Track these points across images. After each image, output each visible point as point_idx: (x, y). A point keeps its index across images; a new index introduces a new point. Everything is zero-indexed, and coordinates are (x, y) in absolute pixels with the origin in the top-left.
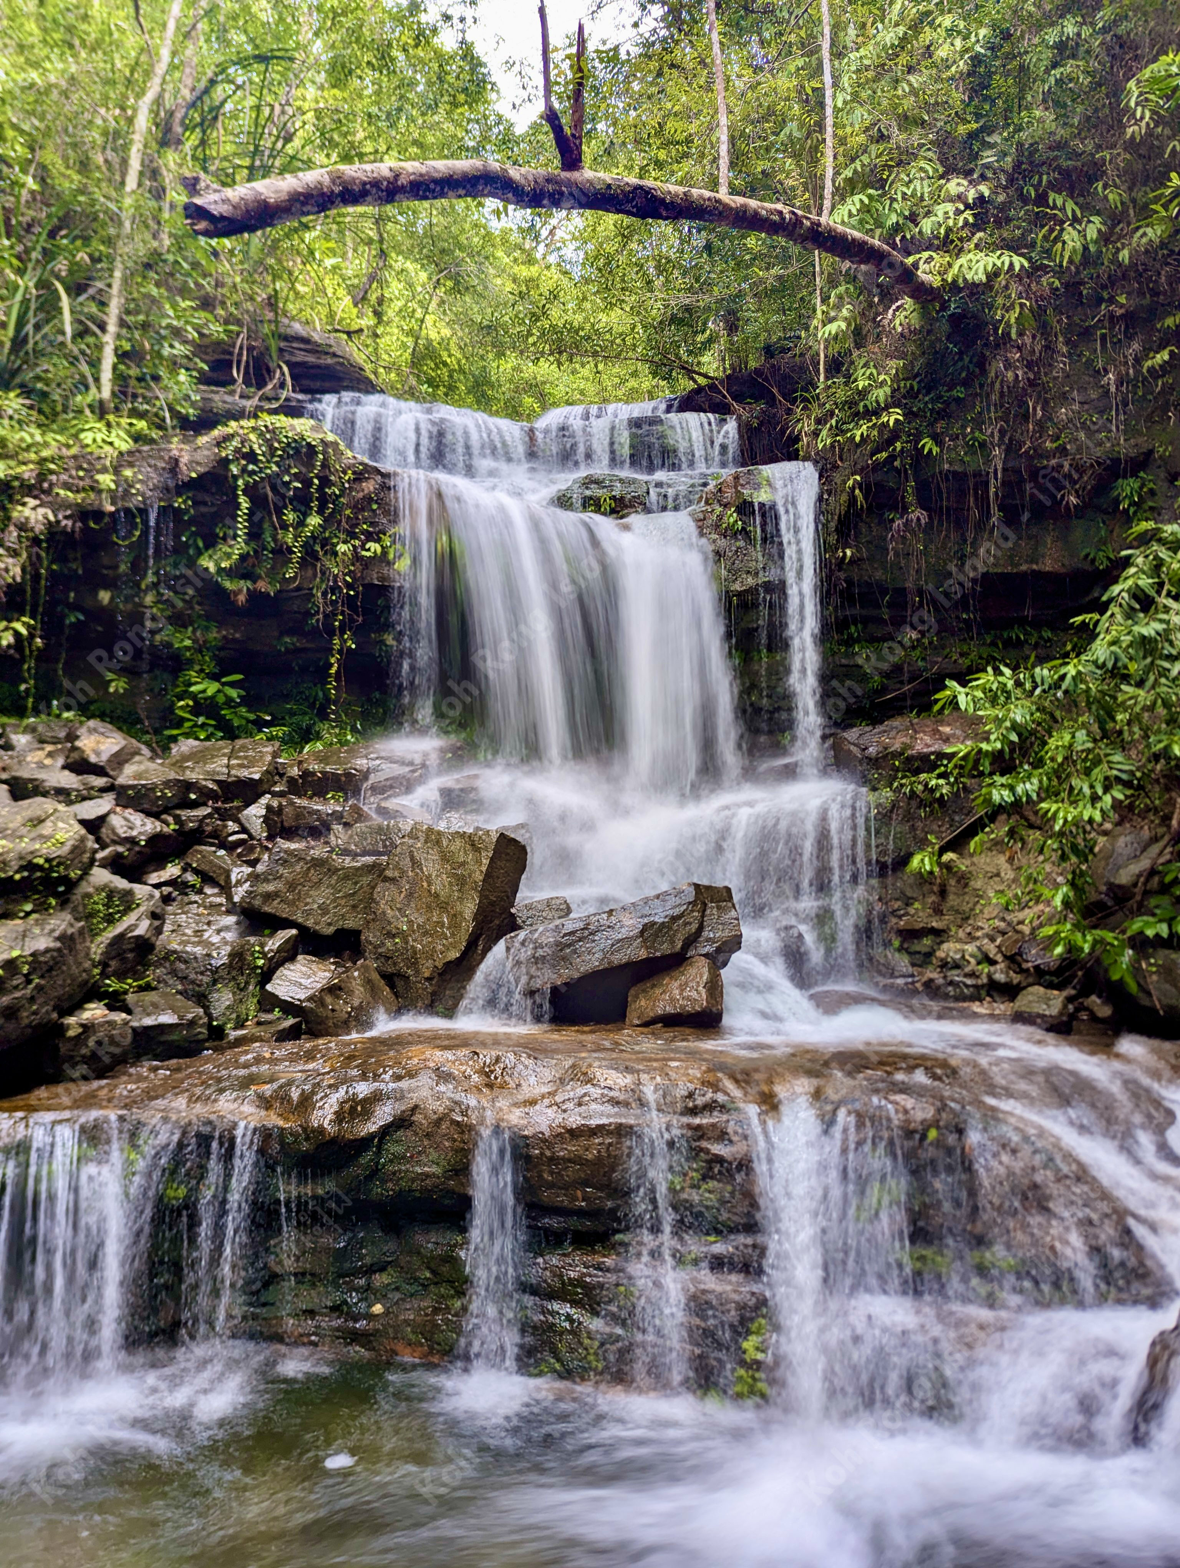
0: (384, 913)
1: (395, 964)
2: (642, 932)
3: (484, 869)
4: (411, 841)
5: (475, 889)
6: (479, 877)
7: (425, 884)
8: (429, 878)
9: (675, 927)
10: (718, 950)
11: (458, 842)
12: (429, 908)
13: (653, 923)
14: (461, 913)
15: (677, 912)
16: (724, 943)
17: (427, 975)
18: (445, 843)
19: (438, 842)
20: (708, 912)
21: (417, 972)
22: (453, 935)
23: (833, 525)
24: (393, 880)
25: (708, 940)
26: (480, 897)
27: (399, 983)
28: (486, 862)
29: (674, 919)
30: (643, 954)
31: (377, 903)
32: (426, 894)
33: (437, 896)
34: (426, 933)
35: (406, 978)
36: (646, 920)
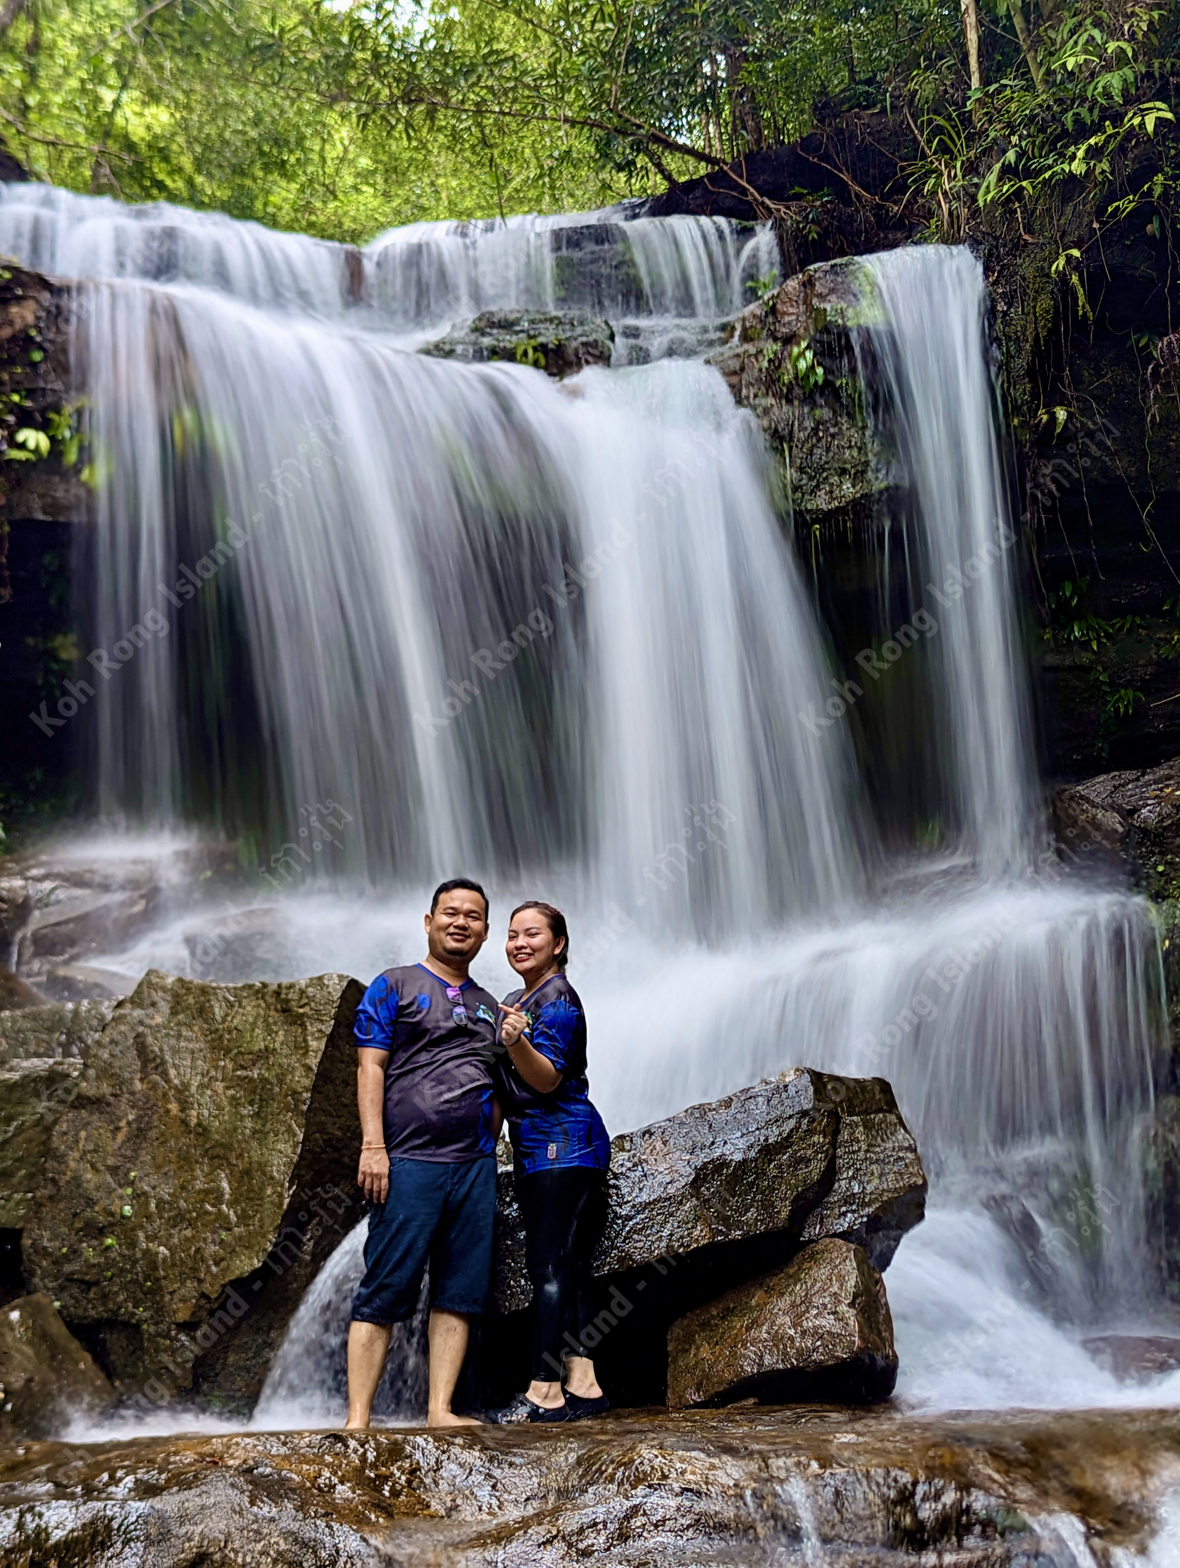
0: (77, 1181)
1: (105, 1297)
2: (696, 1184)
3: (314, 1061)
4: (138, 1013)
5: (296, 1110)
6: (302, 1081)
7: (174, 1107)
8: (182, 1094)
9: (772, 1170)
10: (874, 1224)
11: (250, 1009)
12: (185, 1161)
13: (720, 1164)
14: (262, 1167)
15: (773, 1135)
16: (886, 1206)
17: (182, 1316)
18: (218, 1012)
19: (203, 1011)
20: (845, 1135)
21: (159, 1310)
22: (243, 1218)
23: (1020, 363)
24: (95, 1103)
25: (850, 1199)
26: (308, 1128)
27: (115, 1341)
28: (317, 1045)
29: (768, 1151)
30: (700, 1235)
31: (61, 1159)
32: (177, 1129)
33: (203, 1130)
34: (179, 1219)
35: (133, 1329)
36: (701, 1158)
